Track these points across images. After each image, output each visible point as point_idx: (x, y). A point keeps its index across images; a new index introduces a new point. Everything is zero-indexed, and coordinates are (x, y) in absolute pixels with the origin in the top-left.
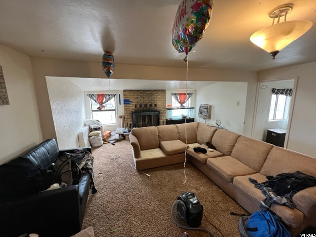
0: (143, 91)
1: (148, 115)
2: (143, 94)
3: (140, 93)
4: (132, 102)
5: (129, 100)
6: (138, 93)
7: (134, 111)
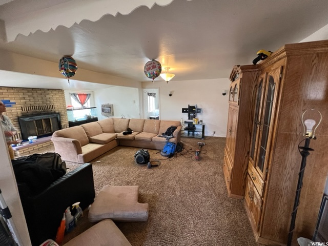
0: (33, 89)
1: (44, 119)
2: (33, 93)
3: (28, 92)
4: (15, 103)
5: (9, 101)
6: (24, 91)
7: (20, 115)
